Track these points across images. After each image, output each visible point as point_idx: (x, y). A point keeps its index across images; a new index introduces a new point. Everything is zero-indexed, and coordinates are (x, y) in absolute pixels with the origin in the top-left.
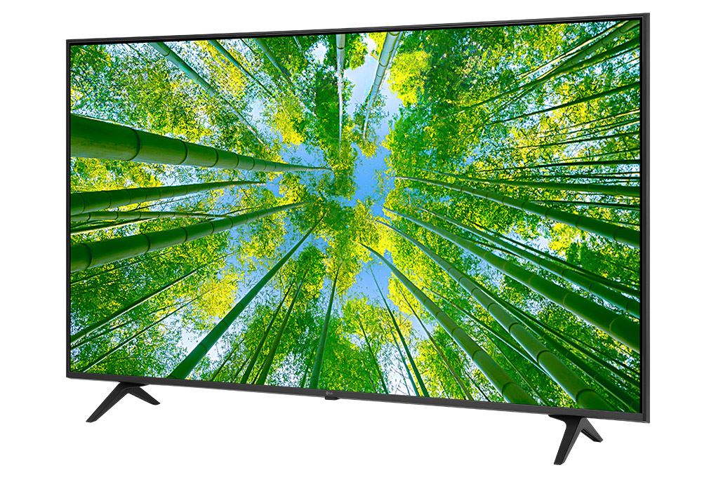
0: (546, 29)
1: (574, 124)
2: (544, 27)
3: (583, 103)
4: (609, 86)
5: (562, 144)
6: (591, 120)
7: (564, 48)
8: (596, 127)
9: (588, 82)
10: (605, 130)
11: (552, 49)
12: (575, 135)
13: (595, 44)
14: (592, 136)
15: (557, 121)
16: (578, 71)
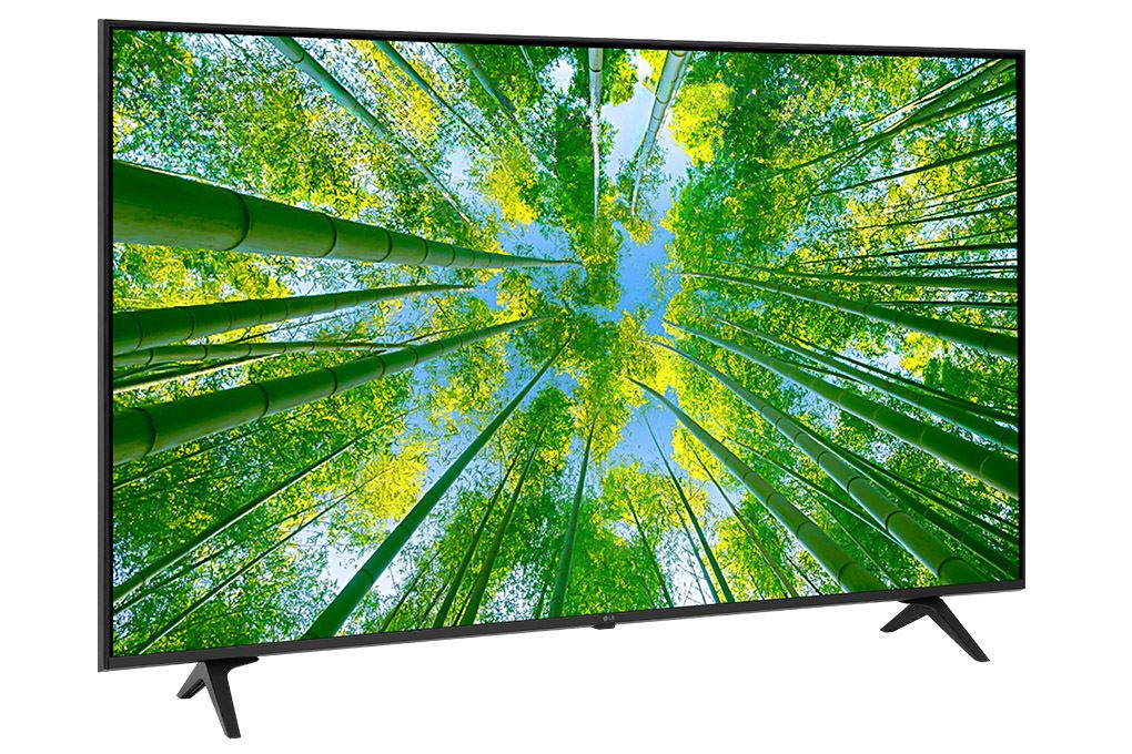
0: (895, 63)
1: (932, 196)
2: (893, 60)
3: (944, 167)
4: (978, 145)
5: (917, 222)
6: (955, 190)
7: (919, 91)
8: (961, 199)
9: (951, 138)
10: (973, 203)
11: (903, 91)
12: (934, 210)
13: (959, 87)
14: (956, 211)
15: (910, 191)
16: (938, 122)
